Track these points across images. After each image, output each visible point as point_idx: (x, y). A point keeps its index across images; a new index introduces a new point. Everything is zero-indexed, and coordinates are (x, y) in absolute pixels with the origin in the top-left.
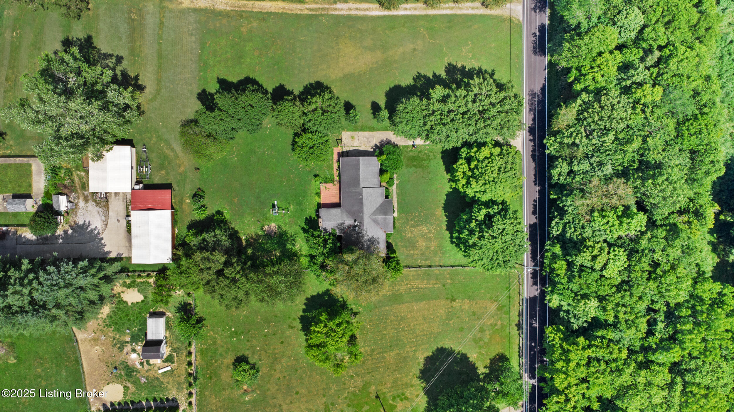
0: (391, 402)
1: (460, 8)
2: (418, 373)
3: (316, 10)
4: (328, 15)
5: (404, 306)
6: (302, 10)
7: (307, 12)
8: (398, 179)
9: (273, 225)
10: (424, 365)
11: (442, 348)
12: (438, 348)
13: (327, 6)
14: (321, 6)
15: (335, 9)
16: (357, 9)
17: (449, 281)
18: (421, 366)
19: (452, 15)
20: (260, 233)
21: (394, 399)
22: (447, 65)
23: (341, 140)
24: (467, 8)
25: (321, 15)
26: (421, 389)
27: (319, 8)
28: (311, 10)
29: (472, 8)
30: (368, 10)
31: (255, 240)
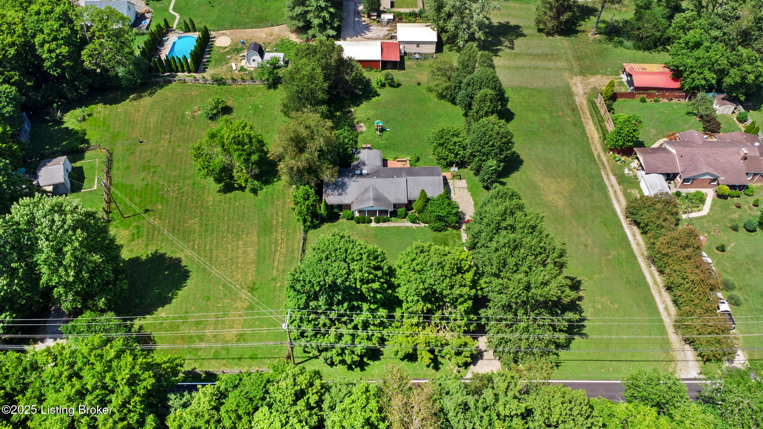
0: (135, 224)
1: (660, 293)
2: (161, 251)
3: (601, 161)
4: (599, 169)
5: (254, 238)
6: (596, 150)
7: (595, 153)
8: (418, 228)
9: (364, 129)
10: (171, 258)
11: (189, 276)
12: (189, 272)
13: (608, 168)
14: (606, 164)
15: (607, 175)
16: (615, 192)
17: (279, 284)
18: (169, 254)
19: (647, 284)
20: (356, 121)
21: (138, 227)
22: (578, 279)
23: (460, 179)
24: (664, 302)
25: (597, 165)
26: (139, 255)
27: (603, 163)
28: (599, 156)
29: (666, 308)
30: (618, 201)
31: (349, 117)
